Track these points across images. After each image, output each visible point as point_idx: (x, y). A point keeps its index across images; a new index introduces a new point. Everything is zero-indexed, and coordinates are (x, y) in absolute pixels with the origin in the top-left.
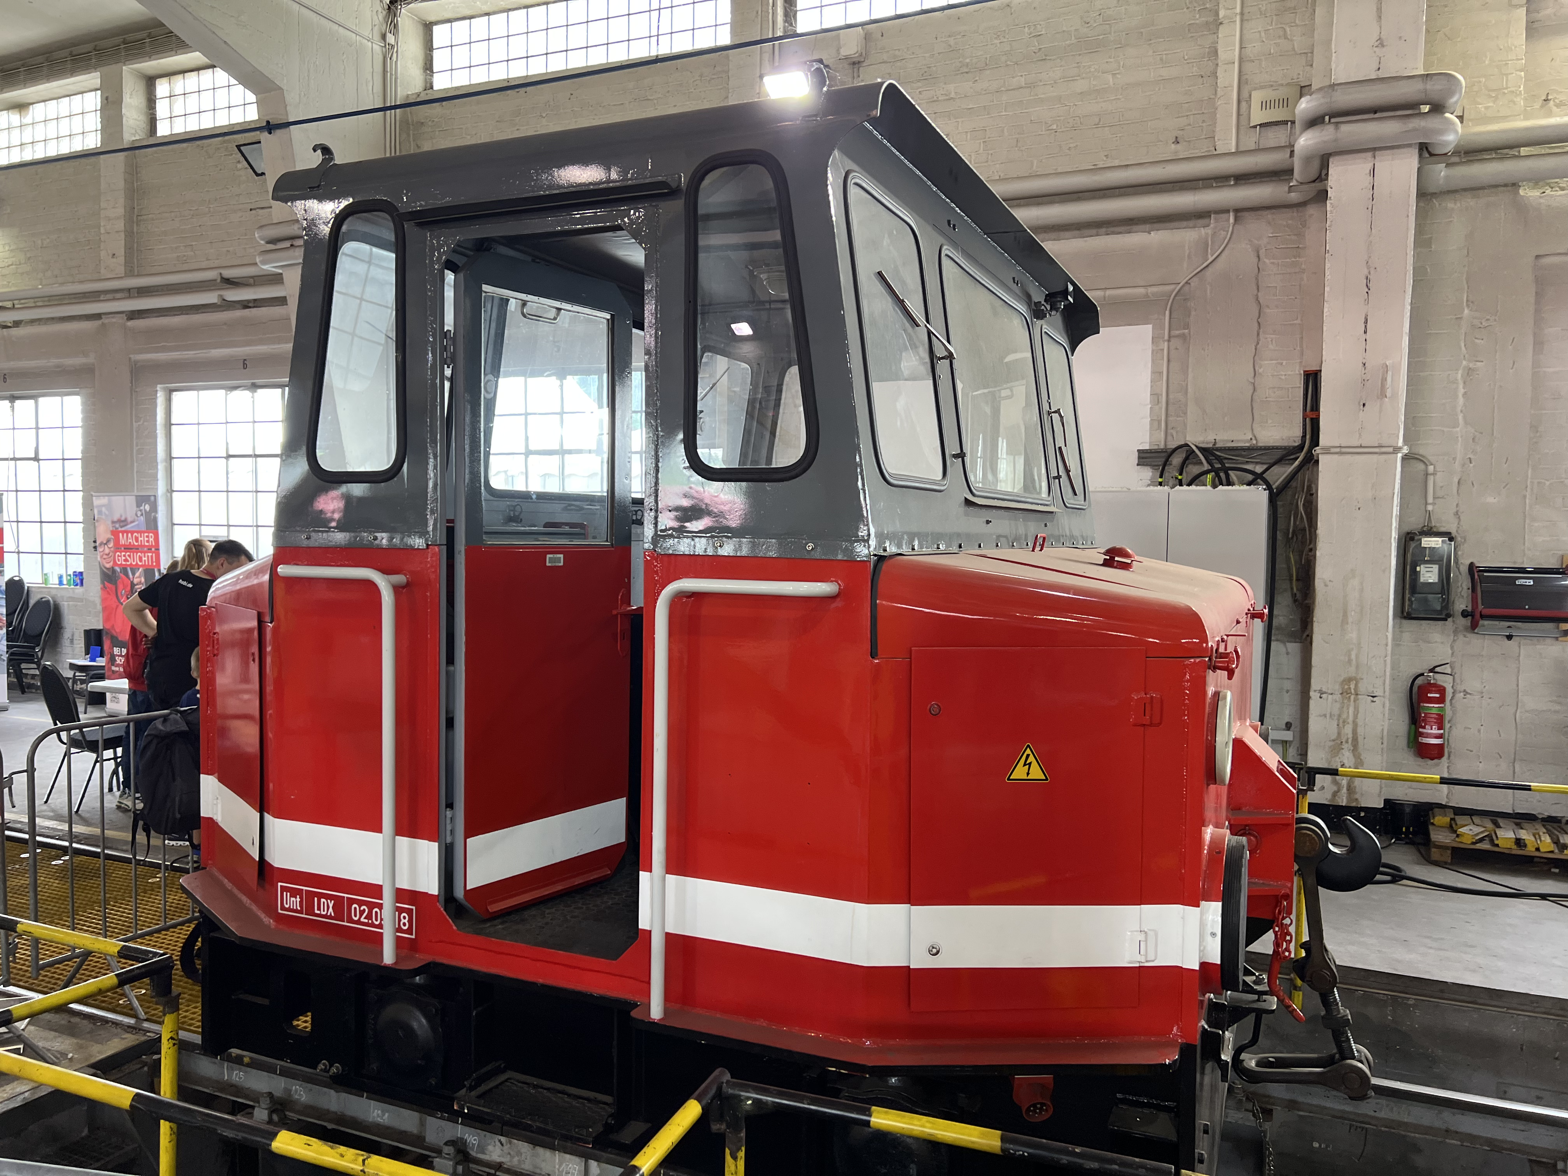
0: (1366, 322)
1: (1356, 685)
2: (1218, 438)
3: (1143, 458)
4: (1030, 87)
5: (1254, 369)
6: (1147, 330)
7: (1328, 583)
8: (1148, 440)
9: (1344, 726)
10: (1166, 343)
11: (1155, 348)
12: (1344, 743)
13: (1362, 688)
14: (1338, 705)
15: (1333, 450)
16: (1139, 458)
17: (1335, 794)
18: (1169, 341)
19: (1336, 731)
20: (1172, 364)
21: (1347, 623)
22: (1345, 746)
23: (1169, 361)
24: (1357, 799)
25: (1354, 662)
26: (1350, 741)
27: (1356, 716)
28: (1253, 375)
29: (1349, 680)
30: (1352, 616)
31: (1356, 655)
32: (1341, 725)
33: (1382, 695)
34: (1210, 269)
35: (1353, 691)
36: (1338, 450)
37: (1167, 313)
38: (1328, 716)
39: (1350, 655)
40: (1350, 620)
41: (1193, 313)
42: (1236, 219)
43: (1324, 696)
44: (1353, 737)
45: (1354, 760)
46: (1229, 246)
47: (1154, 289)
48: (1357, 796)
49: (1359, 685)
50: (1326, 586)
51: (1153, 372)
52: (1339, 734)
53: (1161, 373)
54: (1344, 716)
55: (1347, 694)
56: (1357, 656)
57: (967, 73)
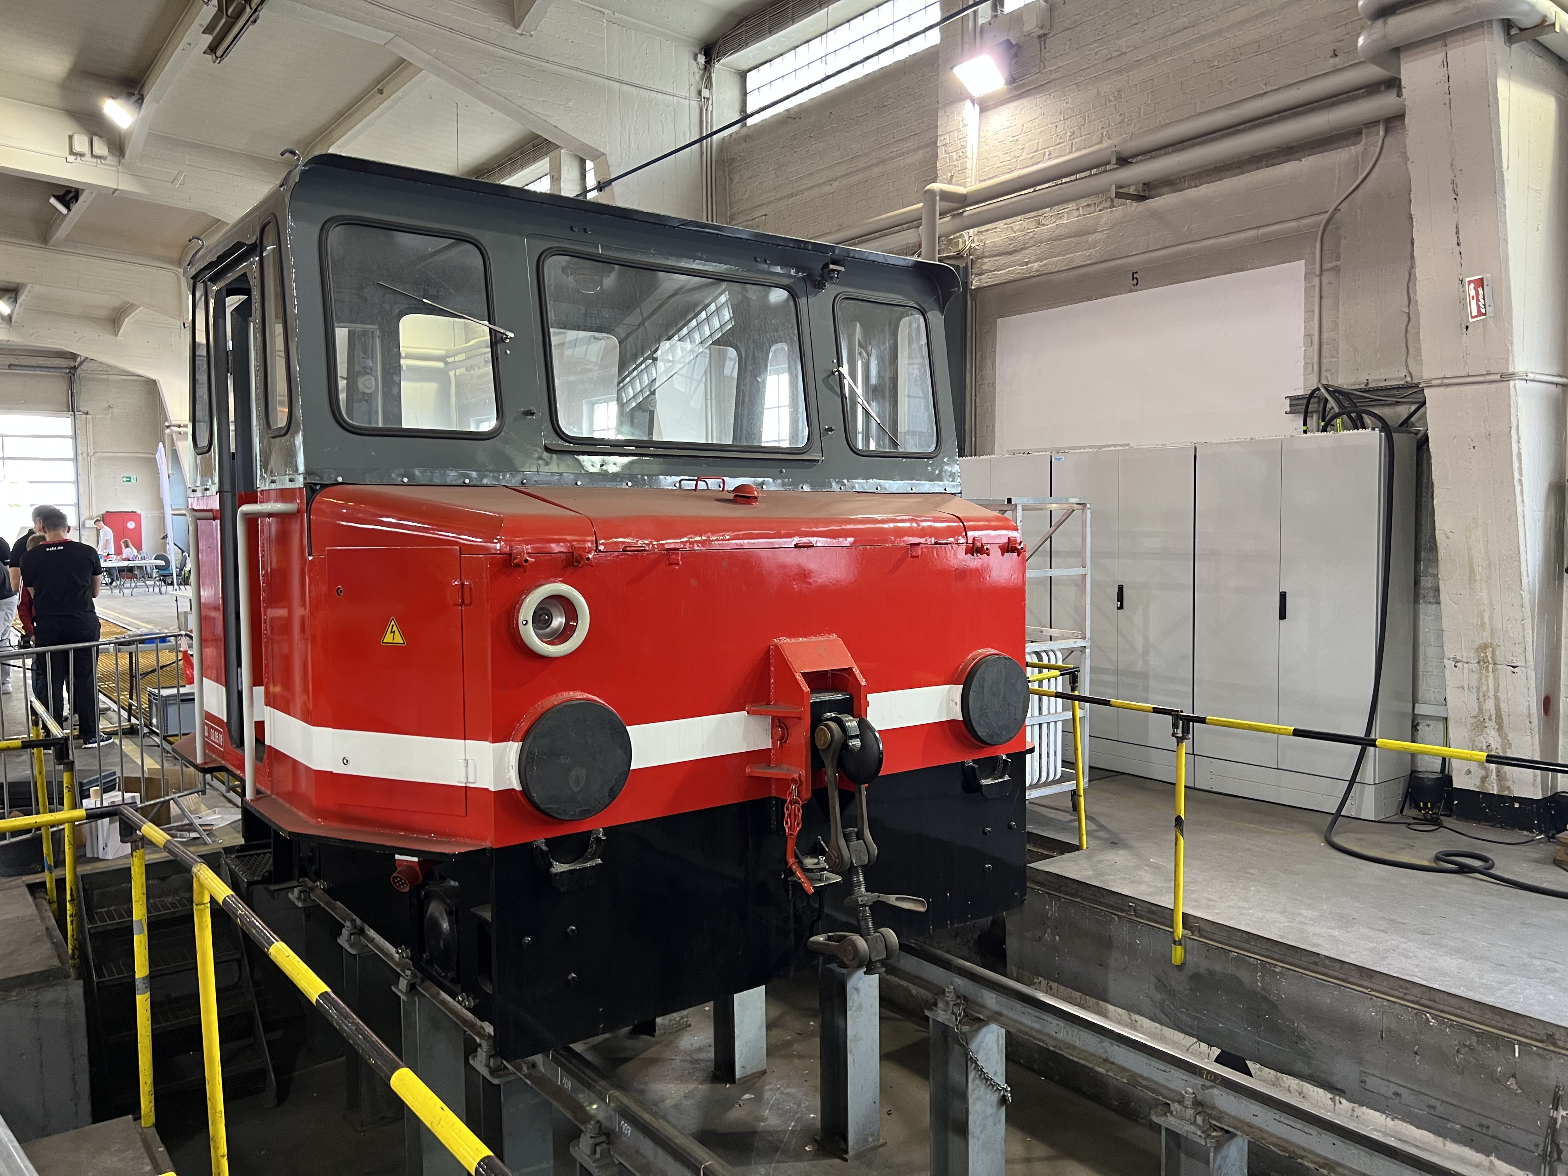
0: (1457, 233)
1: (1493, 652)
2: (1370, 378)
3: (1294, 405)
4: (1193, 26)
5: (1409, 298)
6: (1300, 266)
7: (1451, 535)
8: (1302, 386)
9: (1484, 700)
10: (1317, 280)
11: (1308, 285)
12: (1487, 720)
13: (1499, 658)
14: (1476, 676)
15: (1434, 382)
16: (1291, 405)
17: (1484, 779)
18: (1321, 275)
19: (1476, 706)
20: (1324, 300)
21: (1476, 581)
22: (1488, 723)
23: (1321, 297)
24: (1508, 788)
25: (1488, 626)
26: (1493, 718)
27: (1497, 690)
28: (1406, 303)
29: (1484, 647)
30: (1480, 572)
31: (1489, 618)
32: (1481, 699)
33: (1523, 664)
34: (1360, 190)
35: (1490, 659)
36: (1439, 382)
37: (1318, 245)
38: (1466, 688)
39: (1482, 618)
40: (1478, 577)
41: (1343, 241)
42: (1387, 131)
43: (1458, 664)
44: (1496, 714)
45: (1500, 740)
46: (1380, 161)
47: (1306, 221)
48: (1508, 784)
49: (1497, 652)
50: (1448, 538)
51: (1306, 312)
52: (1480, 710)
53: (1313, 311)
54: (1484, 688)
55: (1485, 663)
56: (1491, 618)
57: (1136, 24)
